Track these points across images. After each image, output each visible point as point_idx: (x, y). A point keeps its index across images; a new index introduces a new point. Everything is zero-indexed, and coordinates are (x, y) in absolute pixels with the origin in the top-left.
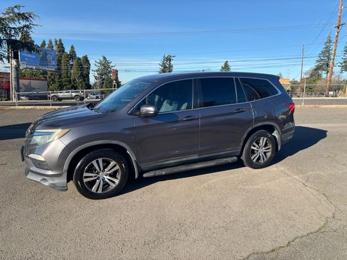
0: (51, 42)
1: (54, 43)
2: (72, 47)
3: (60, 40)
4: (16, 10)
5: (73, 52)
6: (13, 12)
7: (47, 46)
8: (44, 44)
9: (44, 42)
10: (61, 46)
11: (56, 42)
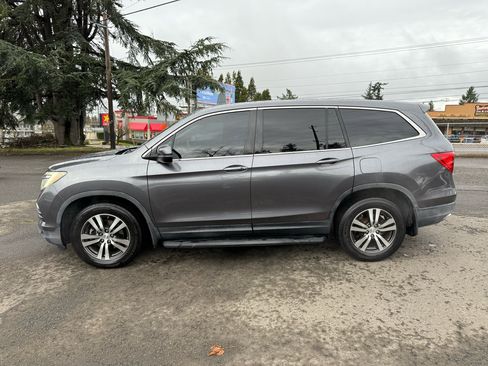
0: (228, 76)
1: (232, 77)
2: (252, 80)
3: (239, 73)
4: (206, 43)
5: (252, 86)
6: (202, 44)
7: (224, 81)
8: (221, 79)
9: (221, 76)
10: (239, 80)
11: (234, 75)
